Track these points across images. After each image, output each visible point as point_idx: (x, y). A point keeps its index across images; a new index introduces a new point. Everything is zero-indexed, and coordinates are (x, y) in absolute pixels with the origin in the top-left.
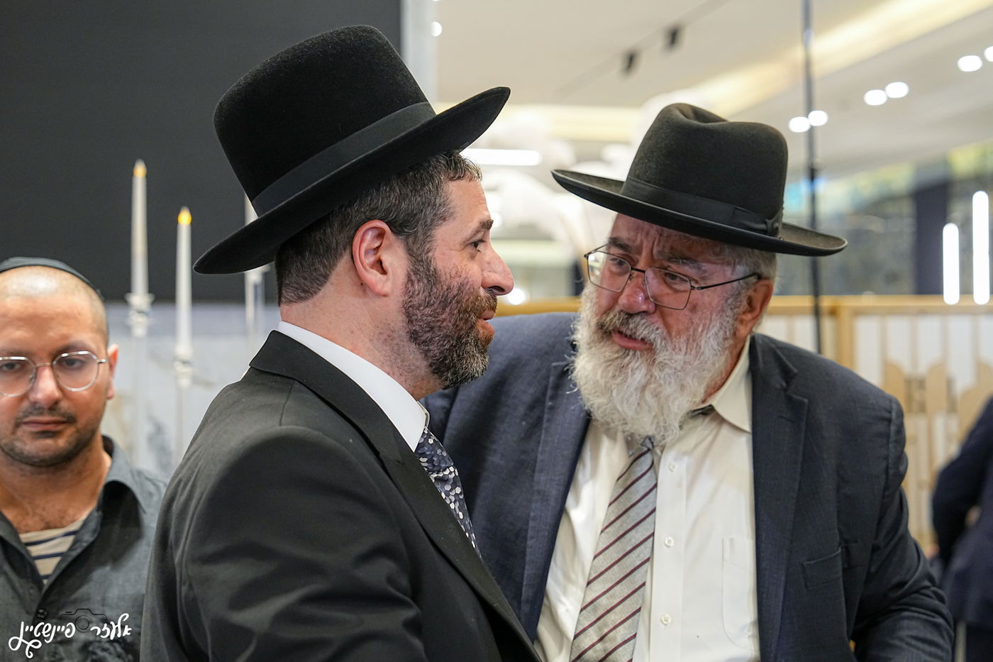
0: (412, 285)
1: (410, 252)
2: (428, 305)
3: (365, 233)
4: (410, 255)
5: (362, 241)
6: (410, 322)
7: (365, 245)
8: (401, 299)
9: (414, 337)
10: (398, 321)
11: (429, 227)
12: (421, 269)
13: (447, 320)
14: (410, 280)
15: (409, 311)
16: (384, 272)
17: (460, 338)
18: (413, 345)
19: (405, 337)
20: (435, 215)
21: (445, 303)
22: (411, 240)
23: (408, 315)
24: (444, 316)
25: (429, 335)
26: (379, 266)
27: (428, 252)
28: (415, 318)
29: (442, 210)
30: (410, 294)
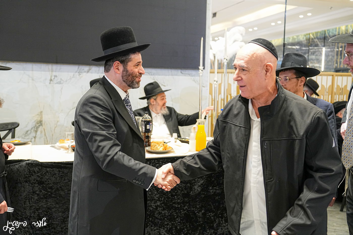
0: (123, 72)
1: (123, 67)
2: (126, 76)
4: (124, 67)
5: (115, 64)
7: (115, 65)
8: (121, 75)
10: (121, 78)
11: (127, 63)
12: (125, 70)
13: (130, 78)
14: (123, 71)
15: (123, 77)
16: (119, 70)
17: (133, 81)
18: (124, 82)
19: (122, 81)
20: (128, 60)
21: (129, 76)
22: (124, 65)
24: (129, 78)
25: (127, 81)
26: (118, 69)
27: (127, 67)
28: (123, 78)
29: (130, 60)
30: (123, 74)
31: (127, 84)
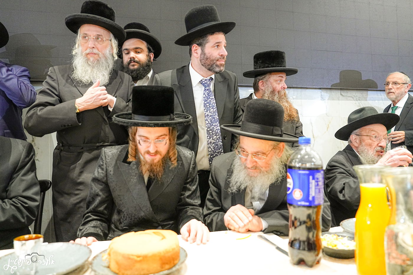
1: (202, 50)
2: (204, 59)
3: (194, 46)
6: (201, 63)
7: (194, 49)
9: (202, 65)
11: (205, 45)
12: (203, 53)
13: (208, 62)
14: (201, 55)
16: (197, 54)
17: (212, 65)
20: (206, 42)
21: (207, 59)
22: (202, 47)
23: (201, 61)
25: (205, 65)
27: (204, 49)
28: (202, 62)
29: (207, 41)
30: (200, 57)
31: (206, 68)
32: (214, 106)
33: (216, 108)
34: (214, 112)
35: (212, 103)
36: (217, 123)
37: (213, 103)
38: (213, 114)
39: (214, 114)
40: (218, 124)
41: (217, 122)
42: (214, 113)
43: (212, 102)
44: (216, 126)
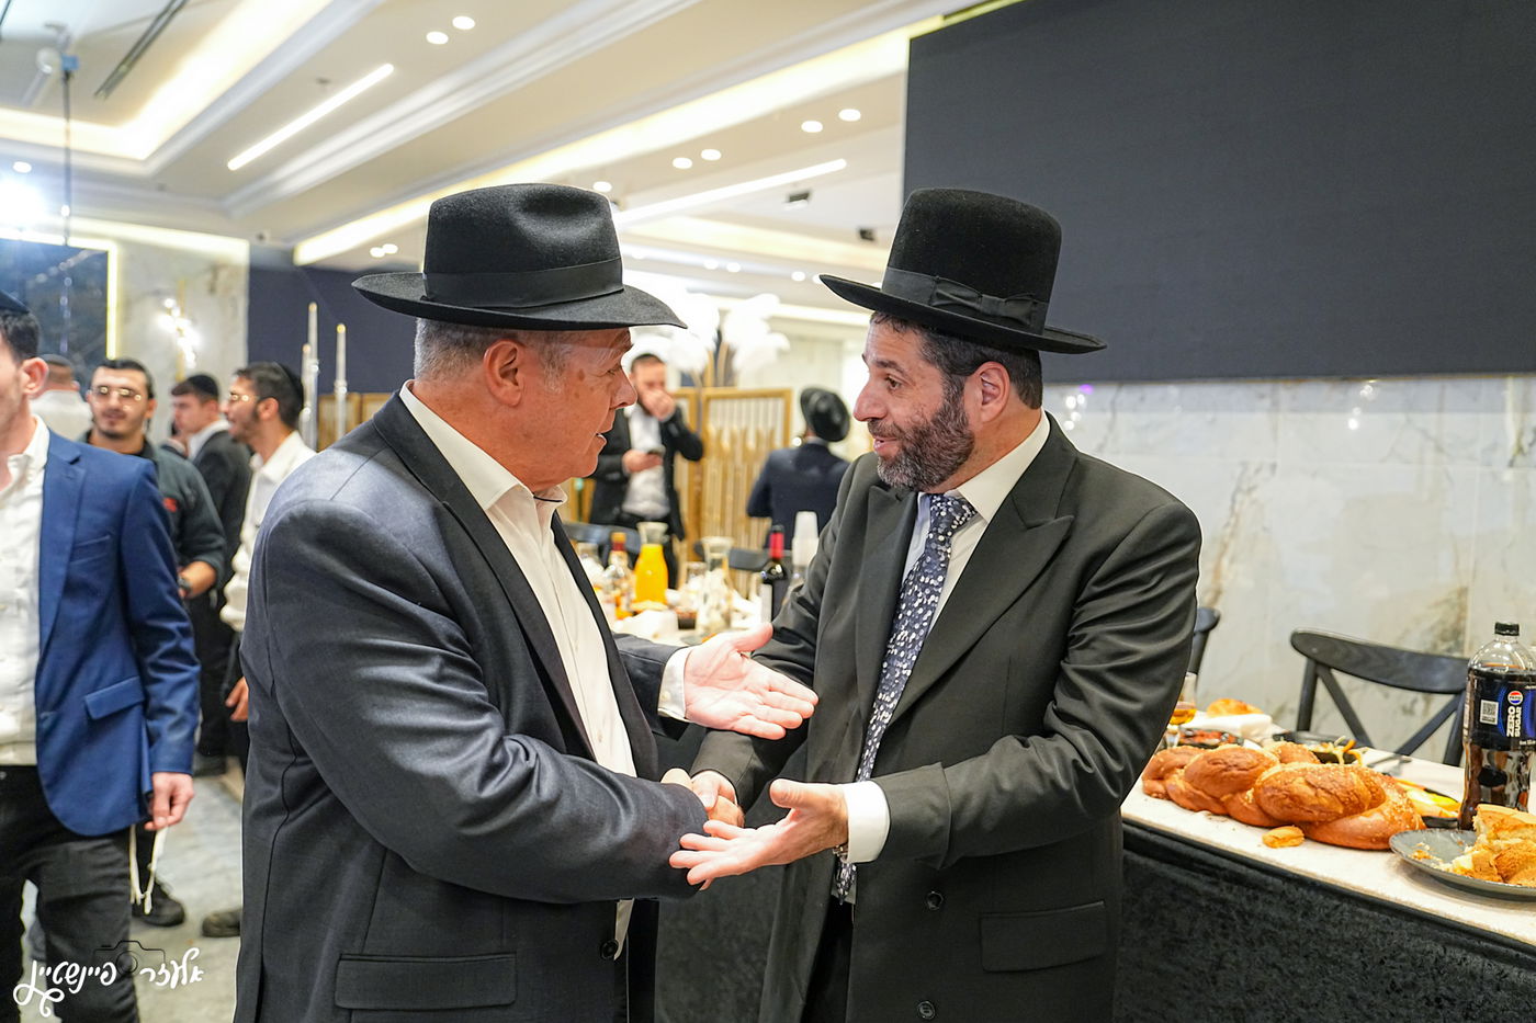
32: (916, 621)
33: (922, 632)
34: (907, 643)
35: (916, 605)
36: (893, 695)
37: (921, 605)
38: (899, 652)
39: (902, 654)
40: (893, 699)
41: (893, 690)
42: (903, 648)
43: (920, 601)
44: (882, 708)
